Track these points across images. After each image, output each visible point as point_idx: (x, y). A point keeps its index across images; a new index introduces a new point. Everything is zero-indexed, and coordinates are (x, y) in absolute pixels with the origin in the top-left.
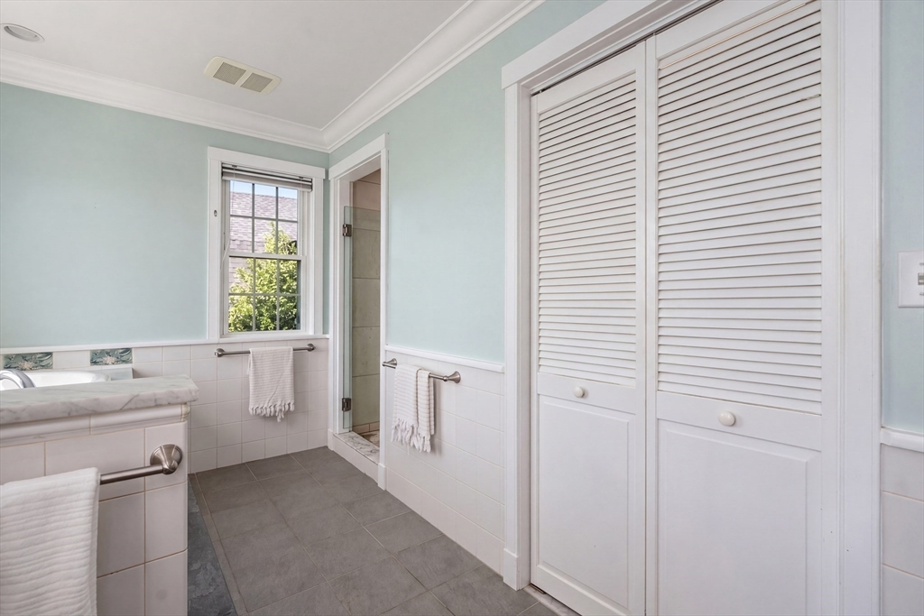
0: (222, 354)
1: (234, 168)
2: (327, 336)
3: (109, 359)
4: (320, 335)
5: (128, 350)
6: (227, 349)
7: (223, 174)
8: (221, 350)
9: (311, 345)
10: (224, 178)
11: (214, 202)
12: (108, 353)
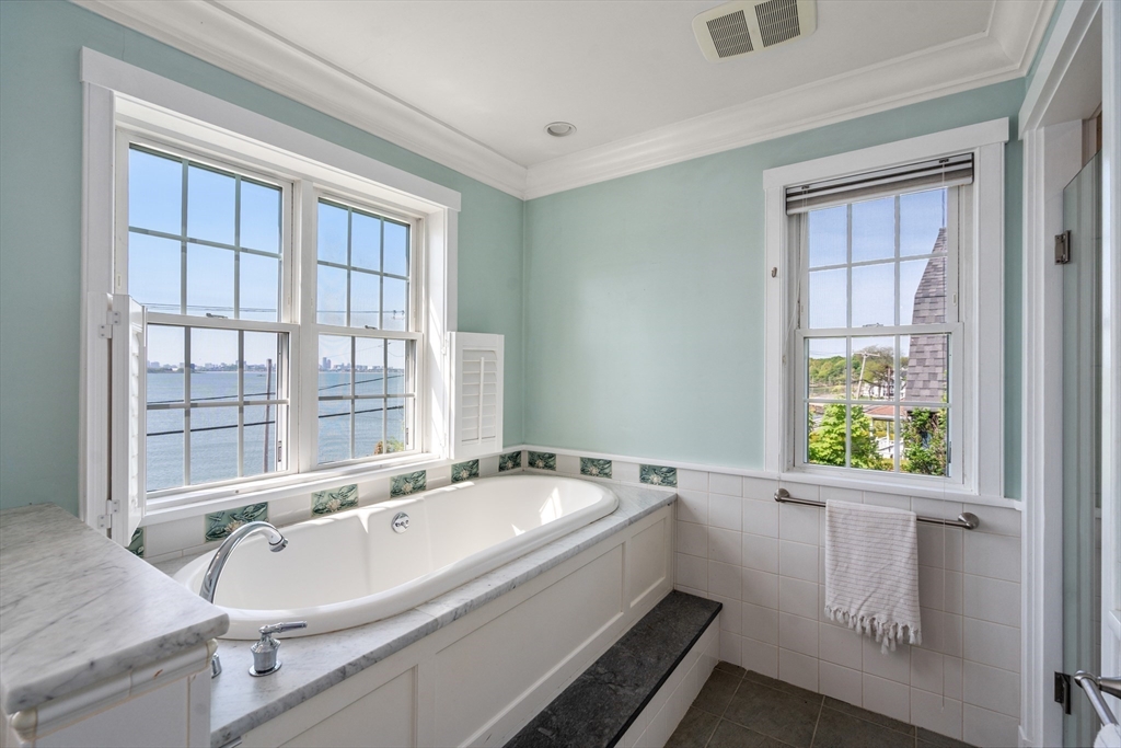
0: (784, 497)
1: (807, 189)
2: (1015, 504)
3: (655, 478)
4: (996, 497)
5: (672, 470)
6: (795, 493)
7: (788, 205)
8: (783, 492)
9: (968, 516)
10: (792, 211)
11: (774, 254)
12: (655, 469)
